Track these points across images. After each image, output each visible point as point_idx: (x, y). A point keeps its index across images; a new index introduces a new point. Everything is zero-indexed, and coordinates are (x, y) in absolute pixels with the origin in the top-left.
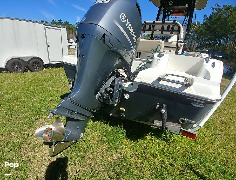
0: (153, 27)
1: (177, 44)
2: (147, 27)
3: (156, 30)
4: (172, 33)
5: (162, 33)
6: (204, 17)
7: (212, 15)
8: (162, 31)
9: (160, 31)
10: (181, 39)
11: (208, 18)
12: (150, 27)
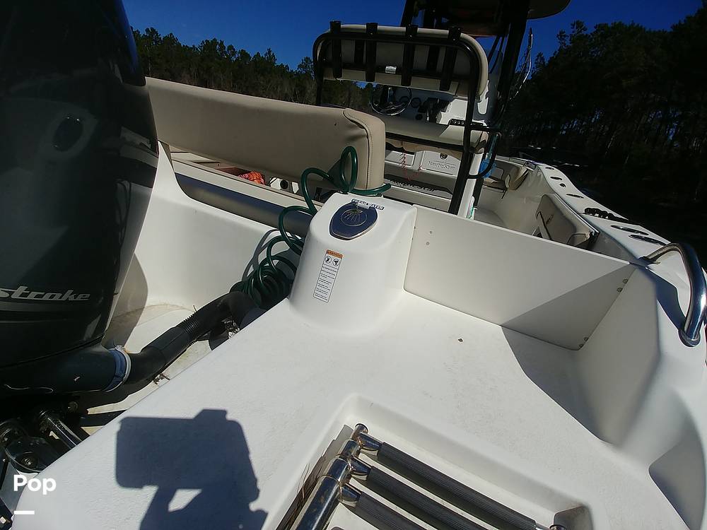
0: (372, 53)
1: (467, 134)
2: (348, 50)
3: (382, 69)
4: (445, 86)
5: (406, 81)
6: (537, 60)
7: (556, 57)
8: (407, 72)
9: (398, 72)
10: (481, 117)
11: (547, 62)
12: (358, 52)
